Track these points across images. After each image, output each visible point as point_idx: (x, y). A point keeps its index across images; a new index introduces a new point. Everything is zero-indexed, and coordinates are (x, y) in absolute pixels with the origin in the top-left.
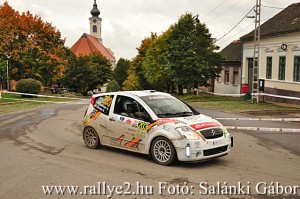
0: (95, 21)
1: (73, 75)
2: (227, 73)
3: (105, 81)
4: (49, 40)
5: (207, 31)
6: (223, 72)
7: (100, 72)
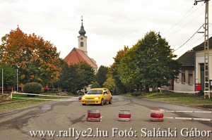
0: (82, 39)
1: (65, 79)
2: (183, 75)
3: (90, 83)
4: (48, 53)
5: (167, 44)
6: (180, 74)
7: (86, 76)
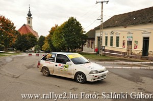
0: (29, 19)
3: (34, 46)
4: (8, 26)
5: (80, 25)
6: (87, 42)
7: (32, 42)
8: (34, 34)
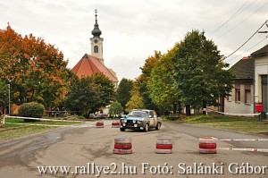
0: (96, 41)
1: (75, 97)
2: (238, 92)
3: (108, 103)
4: (51, 62)
5: (216, 48)
6: (233, 90)
7: (103, 93)
8: (107, 75)
